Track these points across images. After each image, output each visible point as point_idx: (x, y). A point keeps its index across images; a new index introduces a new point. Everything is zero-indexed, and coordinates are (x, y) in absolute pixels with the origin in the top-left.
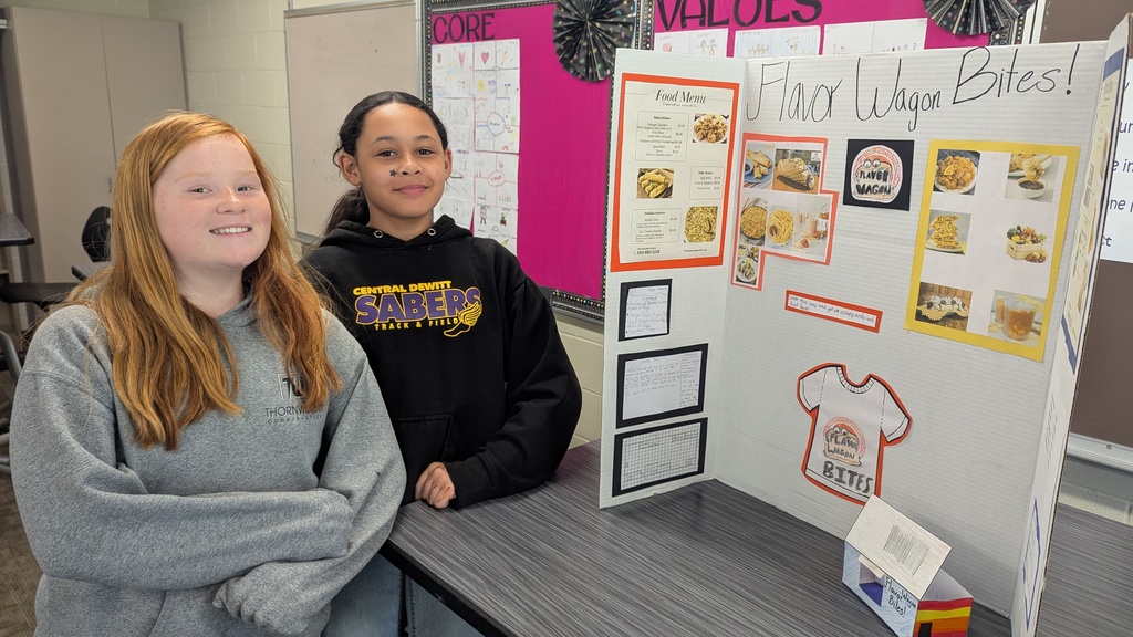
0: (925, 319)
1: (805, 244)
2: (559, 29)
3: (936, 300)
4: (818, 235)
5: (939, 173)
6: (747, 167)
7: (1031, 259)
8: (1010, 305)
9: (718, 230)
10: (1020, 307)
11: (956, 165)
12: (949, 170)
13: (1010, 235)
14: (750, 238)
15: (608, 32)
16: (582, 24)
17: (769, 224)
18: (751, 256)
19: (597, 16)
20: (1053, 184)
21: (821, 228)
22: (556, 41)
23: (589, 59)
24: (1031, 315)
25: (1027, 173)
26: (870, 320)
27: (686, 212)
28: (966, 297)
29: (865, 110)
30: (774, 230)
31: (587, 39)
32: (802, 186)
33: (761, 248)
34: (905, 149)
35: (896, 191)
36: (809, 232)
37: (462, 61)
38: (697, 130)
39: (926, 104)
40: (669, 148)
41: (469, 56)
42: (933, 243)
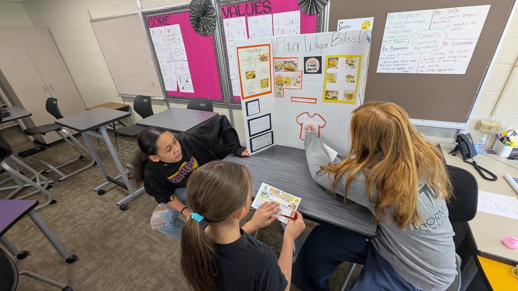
0: (328, 99)
1: (295, 85)
2: (192, 20)
3: (330, 94)
4: (298, 82)
5: (329, 64)
6: (276, 66)
7: (352, 82)
8: (347, 93)
9: (269, 84)
10: (350, 93)
11: (333, 62)
12: (331, 63)
13: (347, 77)
14: (279, 85)
15: (208, 20)
16: (200, 18)
17: (284, 81)
18: (280, 89)
19: (203, 15)
20: (356, 64)
21: (298, 80)
22: (192, 24)
23: (204, 29)
24: (352, 94)
25: (350, 62)
26: (314, 101)
27: (260, 81)
28: (337, 92)
29: (308, 49)
30: (285, 82)
31: (202, 23)
32: (293, 70)
33: (283, 87)
34: (319, 59)
35: (318, 69)
36: (296, 82)
37: (161, 33)
38: (260, 59)
39: (324, 47)
40: (253, 65)
41: (163, 31)
42: (328, 81)
